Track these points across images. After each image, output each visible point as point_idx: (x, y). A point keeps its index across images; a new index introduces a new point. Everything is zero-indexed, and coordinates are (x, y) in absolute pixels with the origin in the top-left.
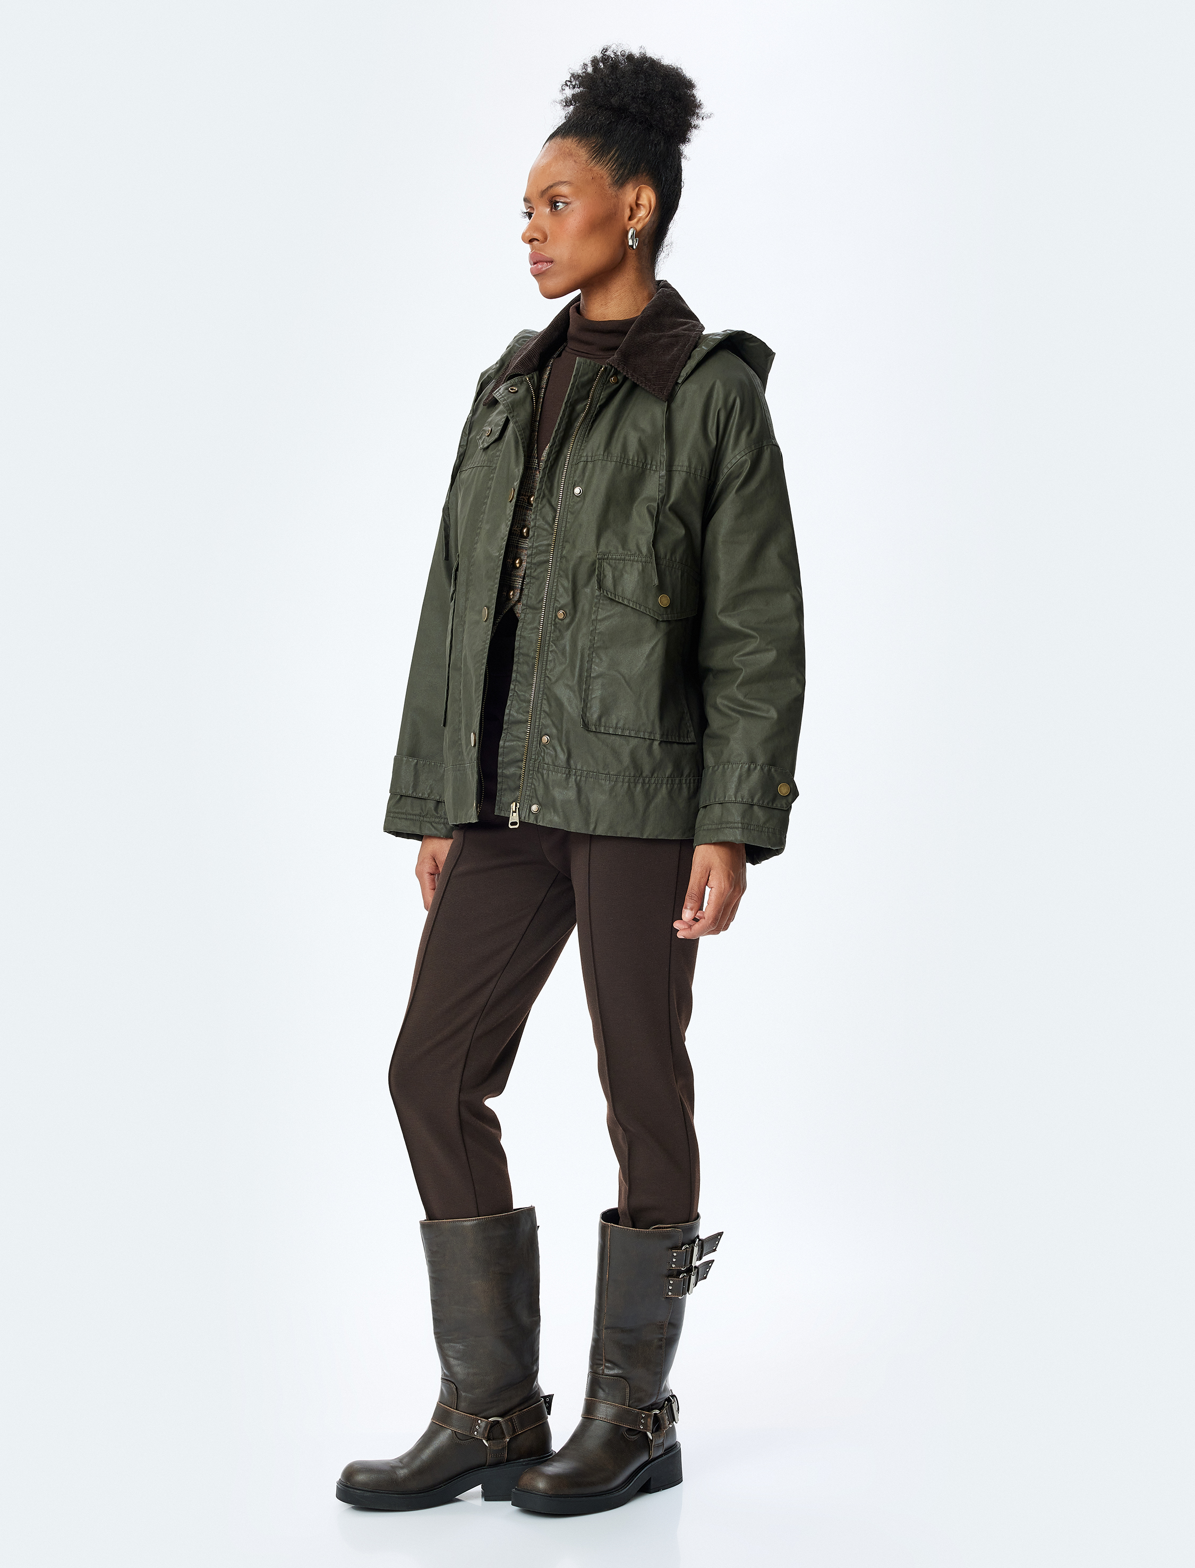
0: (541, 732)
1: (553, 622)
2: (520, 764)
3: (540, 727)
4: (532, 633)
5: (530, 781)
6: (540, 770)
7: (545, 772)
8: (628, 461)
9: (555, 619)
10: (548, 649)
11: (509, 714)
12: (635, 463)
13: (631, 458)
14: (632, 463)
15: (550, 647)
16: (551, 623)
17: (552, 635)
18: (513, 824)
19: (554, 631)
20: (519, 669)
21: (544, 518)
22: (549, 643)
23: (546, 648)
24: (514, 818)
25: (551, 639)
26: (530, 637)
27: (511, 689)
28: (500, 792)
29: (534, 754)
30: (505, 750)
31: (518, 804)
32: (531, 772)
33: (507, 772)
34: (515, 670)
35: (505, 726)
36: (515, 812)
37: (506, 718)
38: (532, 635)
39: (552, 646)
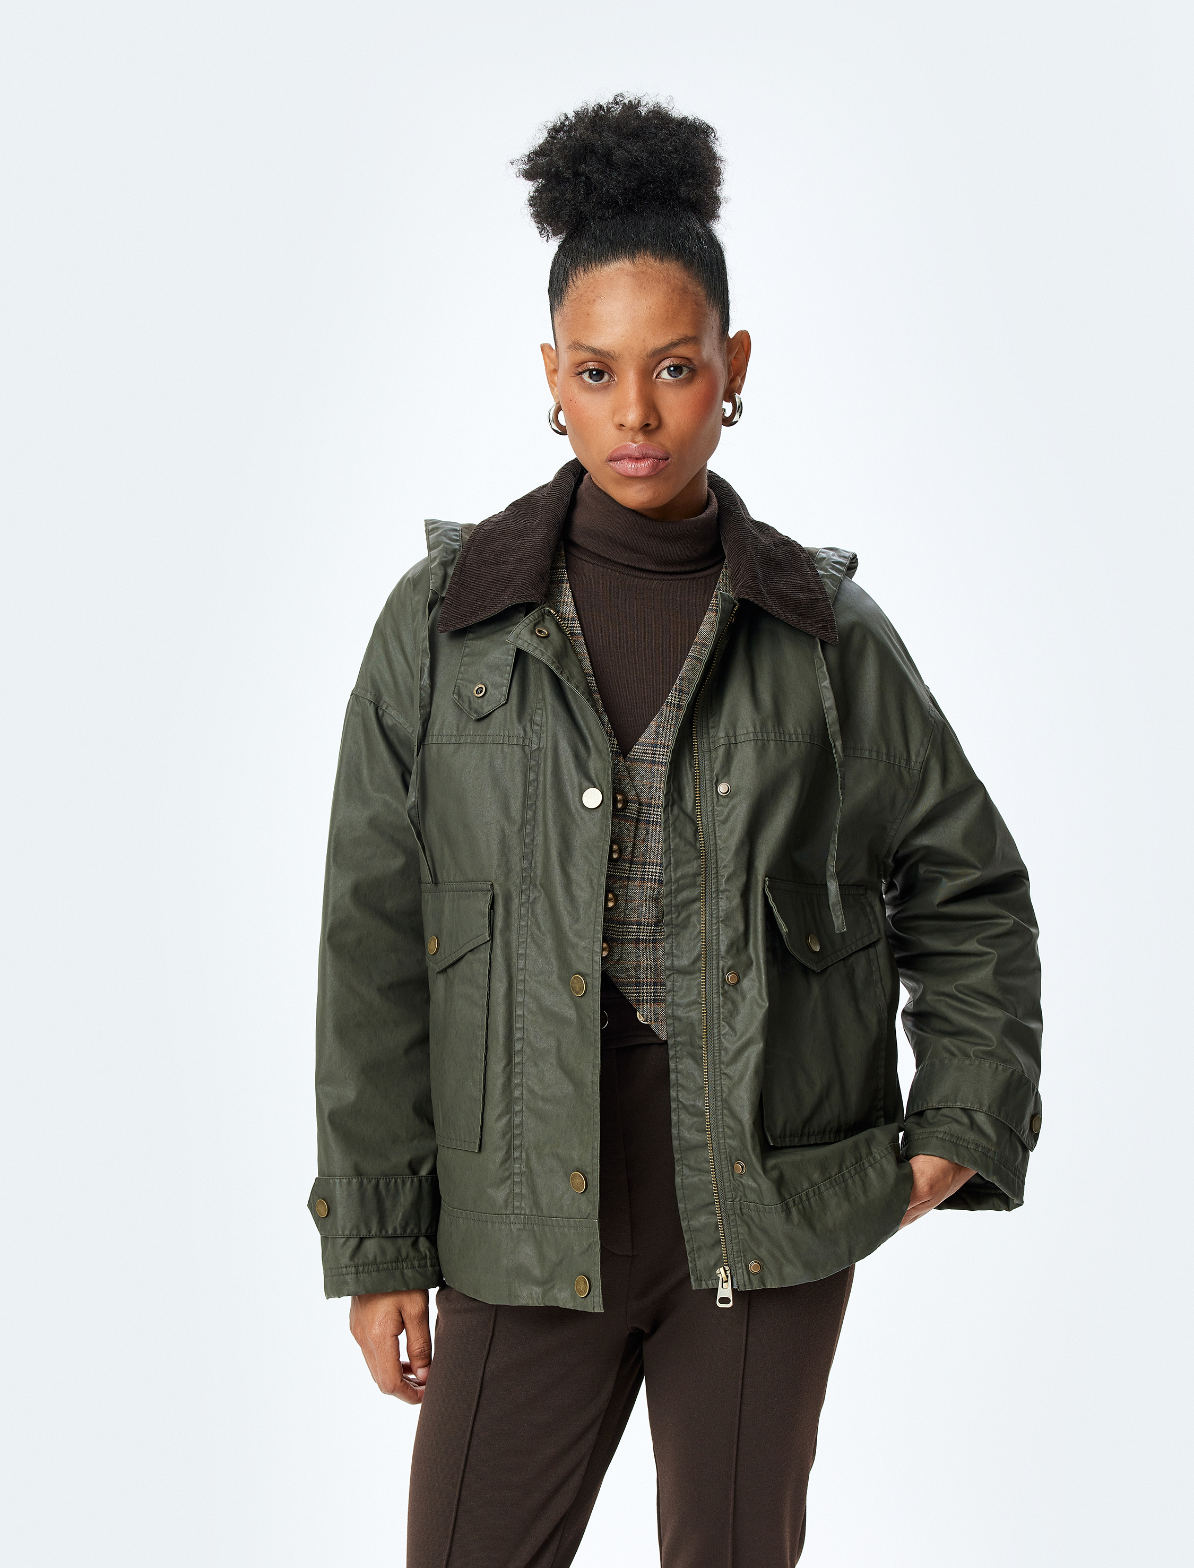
0: (730, 1157)
1: (721, 991)
2: (711, 1208)
3: (728, 1150)
4: (690, 1011)
5: (733, 1230)
6: (744, 1211)
7: (753, 1213)
8: (790, 738)
9: (724, 986)
10: (719, 1032)
11: (679, 1138)
12: (800, 736)
13: (792, 731)
14: (797, 738)
15: (722, 1028)
16: (719, 992)
17: (722, 1010)
18: (724, 1300)
19: (725, 1004)
20: (680, 1067)
21: (681, 836)
22: (719, 1023)
23: (716, 1031)
24: (725, 1291)
25: (722, 1016)
26: (688, 1017)
27: (672, 1098)
28: (692, 1255)
29: (729, 1192)
30: (685, 1191)
31: (727, 1268)
32: (732, 1218)
33: (694, 1223)
34: (673, 1069)
35: (677, 1156)
36: (727, 1281)
37: (675, 1143)
38: (690, 1014)
39: (723, 1026)
